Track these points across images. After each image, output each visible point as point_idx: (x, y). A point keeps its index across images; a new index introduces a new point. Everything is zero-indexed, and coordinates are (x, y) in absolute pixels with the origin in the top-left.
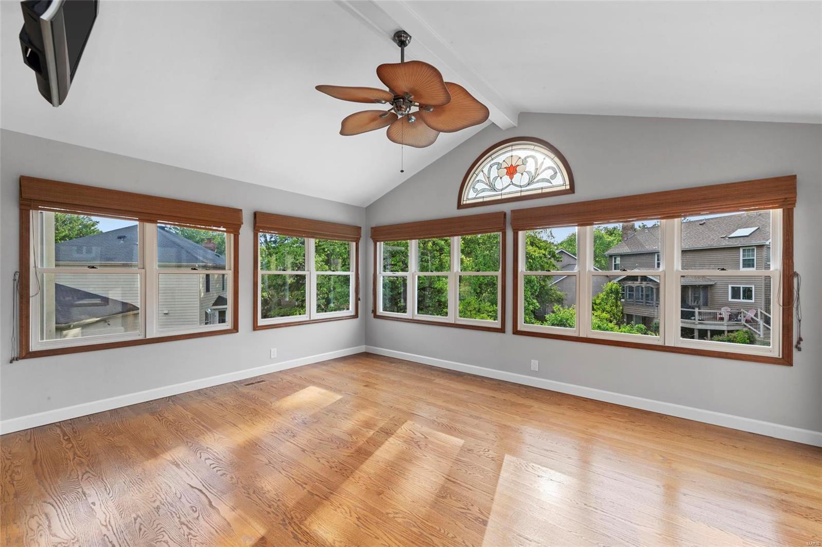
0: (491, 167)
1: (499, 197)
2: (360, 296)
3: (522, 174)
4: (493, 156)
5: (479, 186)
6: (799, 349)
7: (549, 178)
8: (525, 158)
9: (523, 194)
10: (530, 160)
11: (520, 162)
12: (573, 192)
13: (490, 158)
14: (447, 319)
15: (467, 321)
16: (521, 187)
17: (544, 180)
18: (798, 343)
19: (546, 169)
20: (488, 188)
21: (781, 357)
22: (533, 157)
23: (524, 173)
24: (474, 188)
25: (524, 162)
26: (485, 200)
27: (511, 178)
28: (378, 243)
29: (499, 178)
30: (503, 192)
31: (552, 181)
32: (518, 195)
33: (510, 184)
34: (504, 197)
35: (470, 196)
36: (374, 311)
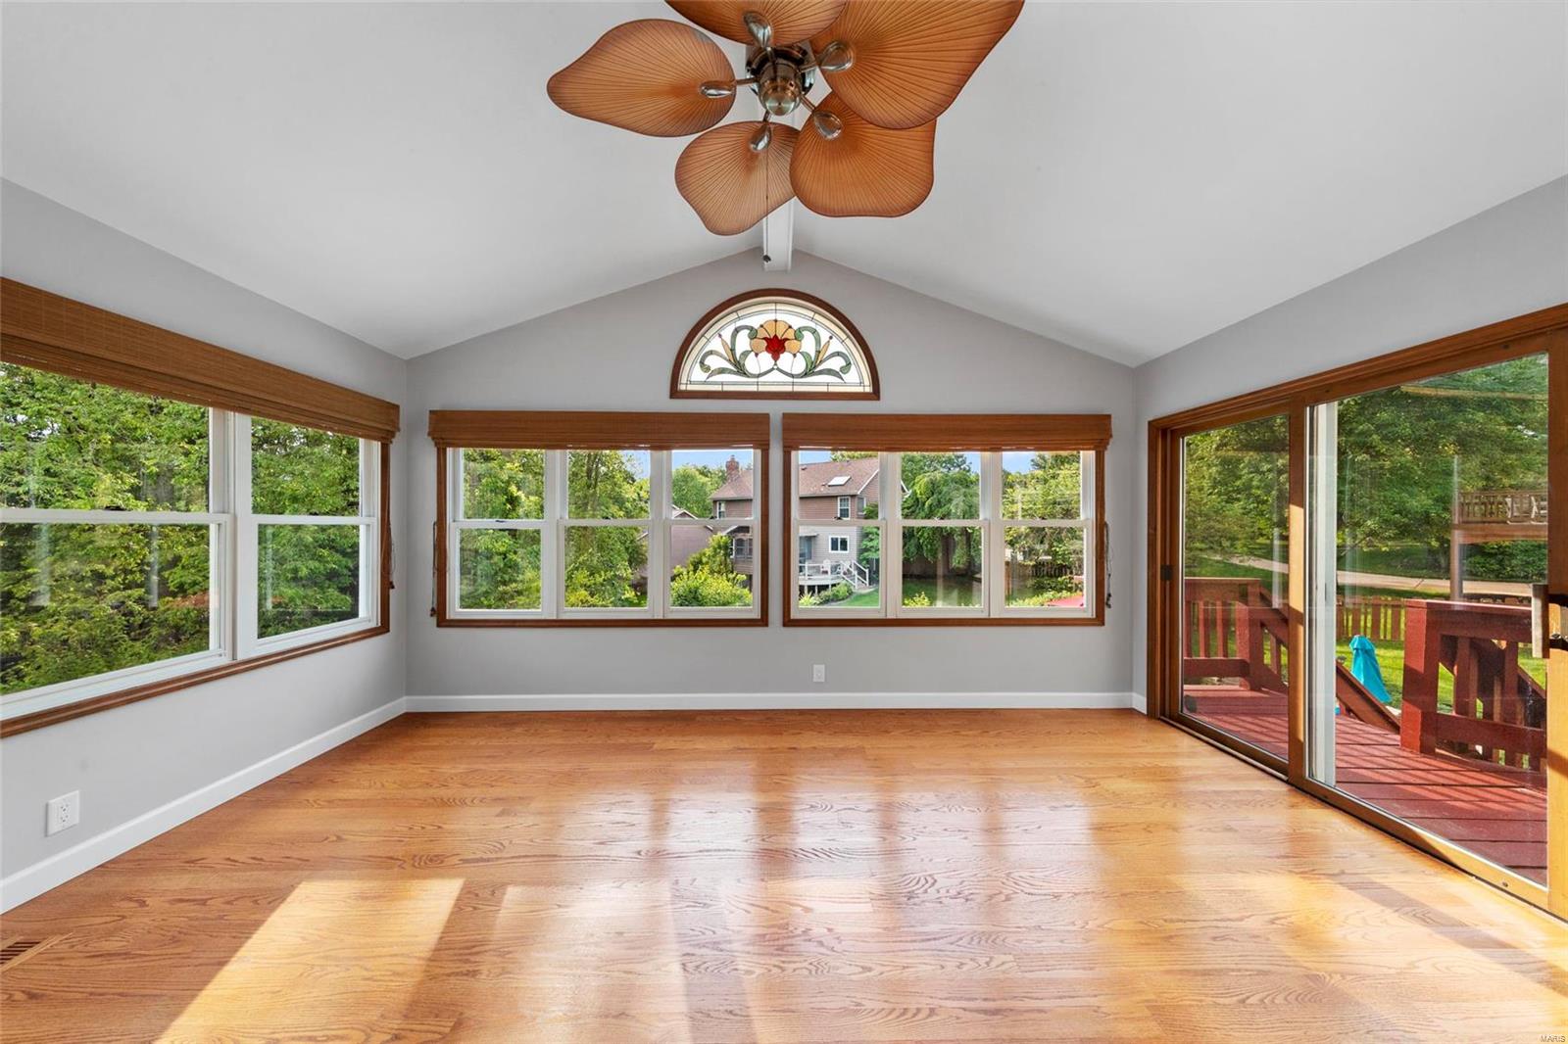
0: (737, 331)
1: (754, 388)
2: (395, 578)
3: (795, 355)
4: (741, 313)
5: (714, 362)
6: (1109, 606)
7: (838, 370)
8: (800, 330)
9: (797, 389)
10: (808, 336)
11: (790, 334)
12: (878, 398)
13: (734, 316)
14: (646, 611)
15: (690, 611)
16: (793, 376)
17: (829, 372)
18: (1108, 599)
19: (833, 355)
20: (733, 368)
21: (1094, 616)
22: (814, 332)
23: (798, 354)
24: (702, 363)
25: (798, 335)
26: (727, 388)
27: (776, 358)
28: (450, 451)
29: (753, 354)
30: (761, 379)
31: (842, 375)
32: (789, 389)
33: (773, 369)
34: (762, 389)
35: (694, 376)
36: (439, 613)
